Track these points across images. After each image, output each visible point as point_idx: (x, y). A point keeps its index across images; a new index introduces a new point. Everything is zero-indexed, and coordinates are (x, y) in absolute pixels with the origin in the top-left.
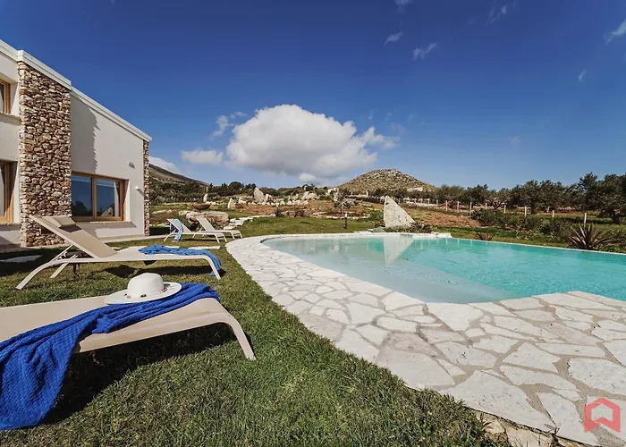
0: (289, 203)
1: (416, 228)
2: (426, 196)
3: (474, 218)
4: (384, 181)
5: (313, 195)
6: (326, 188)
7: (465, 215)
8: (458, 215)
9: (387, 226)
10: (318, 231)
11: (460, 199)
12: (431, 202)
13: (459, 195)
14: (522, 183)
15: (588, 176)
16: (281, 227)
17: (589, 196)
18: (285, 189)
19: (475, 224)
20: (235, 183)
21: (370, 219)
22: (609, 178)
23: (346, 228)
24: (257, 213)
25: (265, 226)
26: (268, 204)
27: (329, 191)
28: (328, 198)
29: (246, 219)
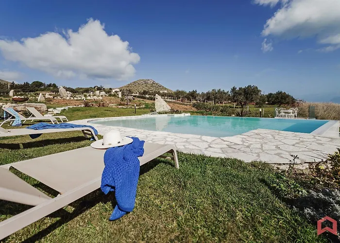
0: (89, 98)
1: (173, 111)
2: (170, 95)
3: (194, 107)
4: (146, 86)
5: (103, 93)
6: (111, 89)
7: (189, 105)
8: (186, 105)
9: (157, 111)
10: (119, 115)
11: (186, 97)
12: (173, 99)
13: (185, 95)
14: (211, 91)
15: (233, 88)
16: (92, 114)
17: (234, 96)
18: (81, 88)
19: (194, 109)
20: (37, 82)
21: (145, 108)
22: (240, 89)
23: (135, 113)
24: (66, 105)
25: (80, 113)
26: (72, 98)
27: (114, 91)
28: (114, 95)
29: (63, 108)
